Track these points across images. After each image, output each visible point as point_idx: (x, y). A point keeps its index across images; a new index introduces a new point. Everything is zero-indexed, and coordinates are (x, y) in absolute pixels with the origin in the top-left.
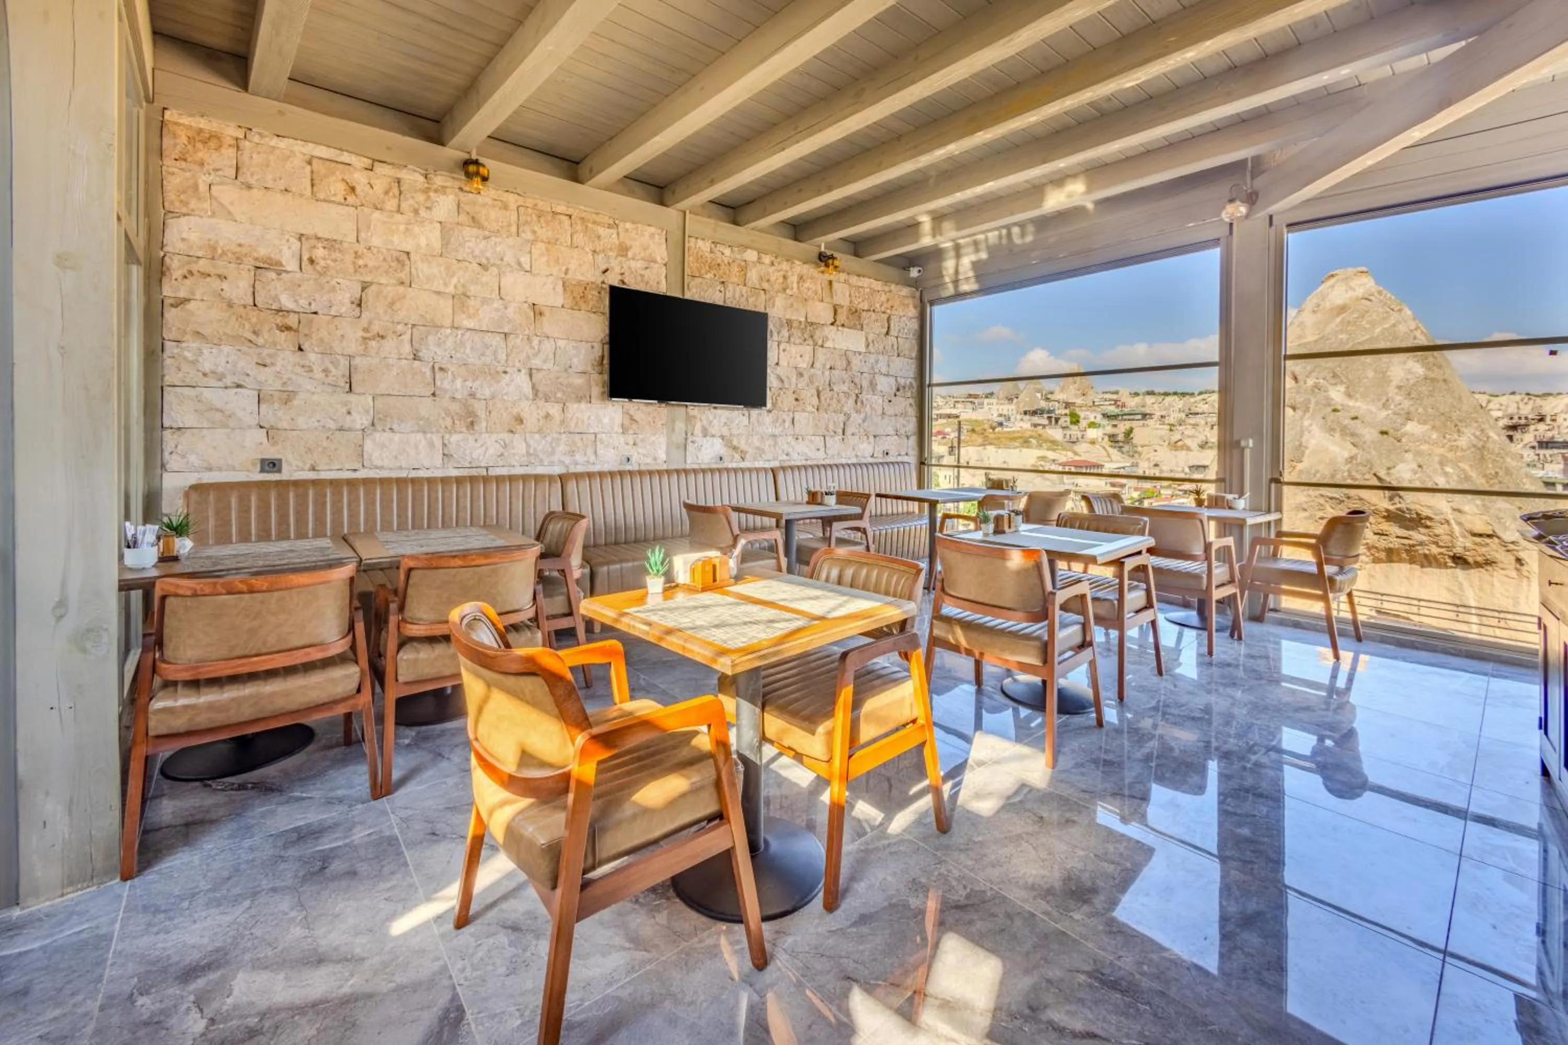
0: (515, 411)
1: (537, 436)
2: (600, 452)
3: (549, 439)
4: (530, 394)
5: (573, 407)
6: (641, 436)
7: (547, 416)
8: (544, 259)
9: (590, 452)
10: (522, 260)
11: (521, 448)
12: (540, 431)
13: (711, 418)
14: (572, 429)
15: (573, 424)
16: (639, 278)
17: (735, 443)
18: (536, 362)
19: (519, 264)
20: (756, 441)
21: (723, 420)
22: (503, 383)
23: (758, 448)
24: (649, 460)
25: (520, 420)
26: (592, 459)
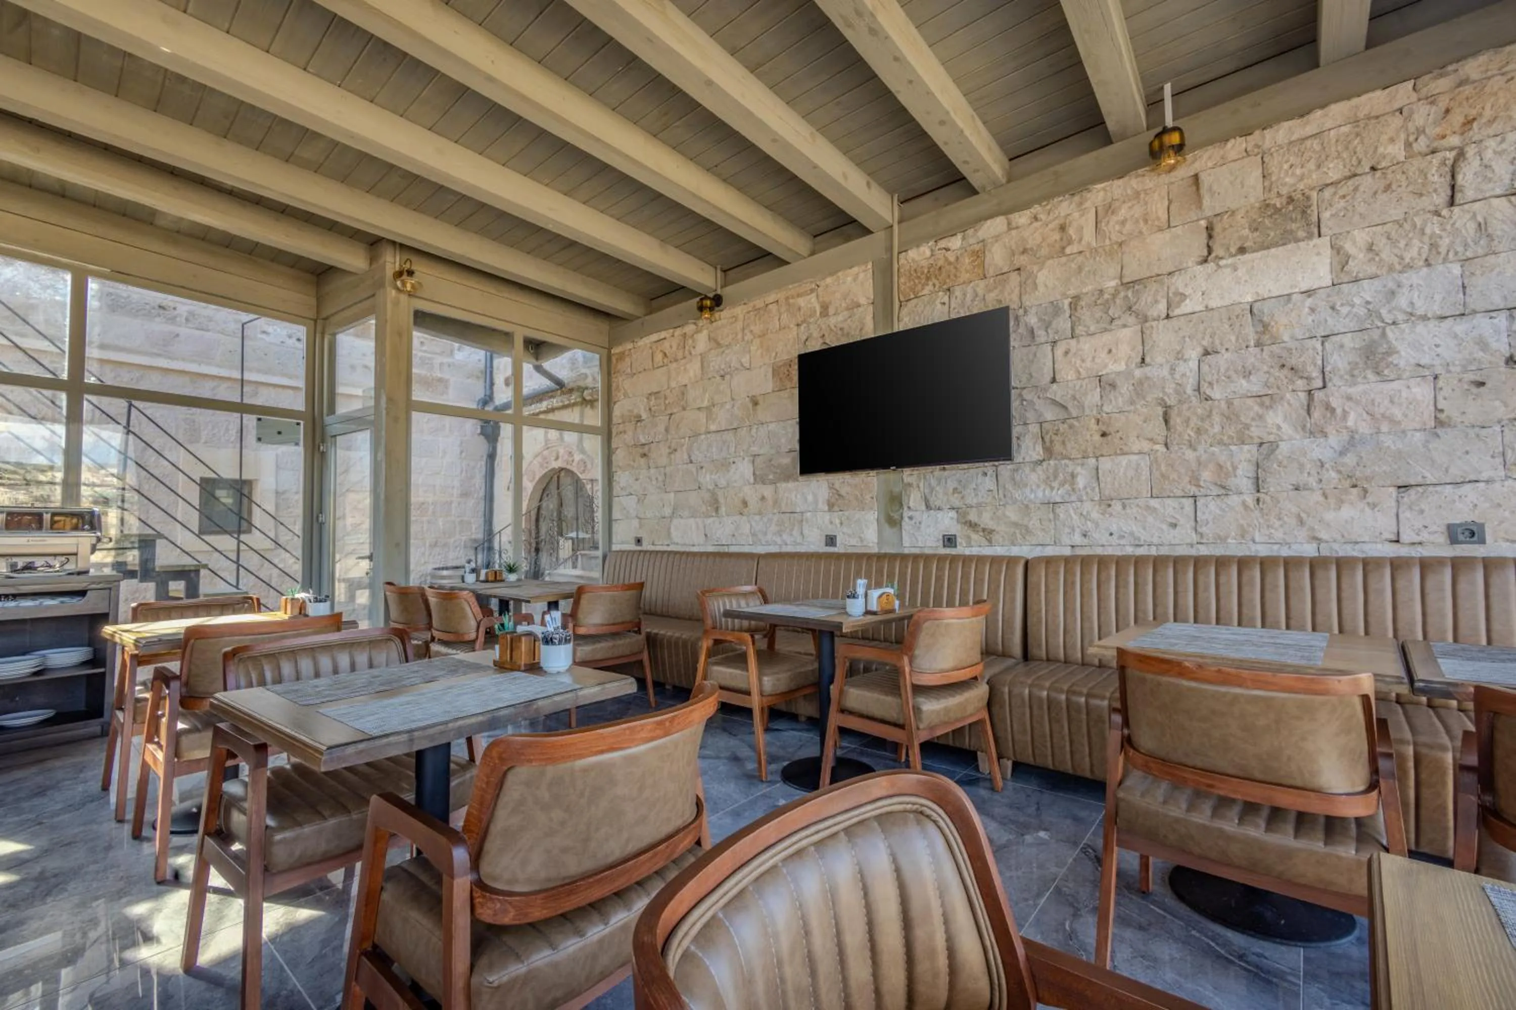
0: (741, 495)
1: (757, 518)
2: (806, 532)
3: (765, 520)
4: (752, 480)
5: (783, 486)
6: (846, 513)
7: (763, 498)
8: (759, 352)
9: (796, 532)
10: (743, 360)
11: (746, 529)
12: (760, 513)
13: (933, 482)
14: (784, 509)
15: (783, 505)
16: (840, 332)
17: (973, 517)
18: (755, 449)
19: (742, 365)
20: (1012, 514)
21: (952, 485)
22: (732, 470)
23: (1016, 525)
24: (853, 542)
25: (745, 503)
26: (799, 540)
